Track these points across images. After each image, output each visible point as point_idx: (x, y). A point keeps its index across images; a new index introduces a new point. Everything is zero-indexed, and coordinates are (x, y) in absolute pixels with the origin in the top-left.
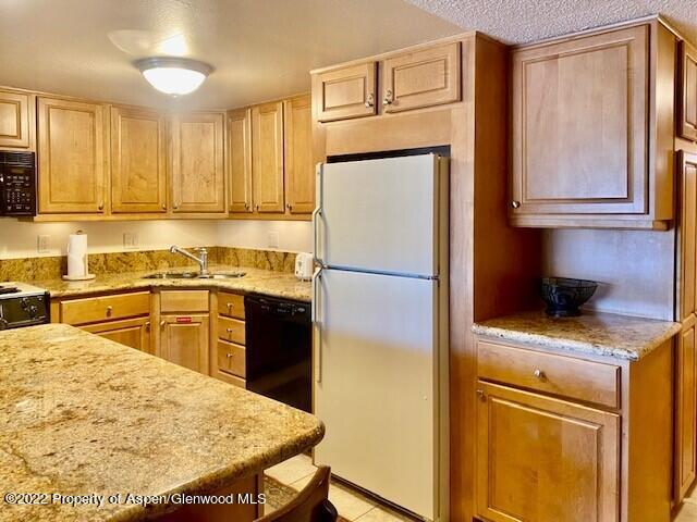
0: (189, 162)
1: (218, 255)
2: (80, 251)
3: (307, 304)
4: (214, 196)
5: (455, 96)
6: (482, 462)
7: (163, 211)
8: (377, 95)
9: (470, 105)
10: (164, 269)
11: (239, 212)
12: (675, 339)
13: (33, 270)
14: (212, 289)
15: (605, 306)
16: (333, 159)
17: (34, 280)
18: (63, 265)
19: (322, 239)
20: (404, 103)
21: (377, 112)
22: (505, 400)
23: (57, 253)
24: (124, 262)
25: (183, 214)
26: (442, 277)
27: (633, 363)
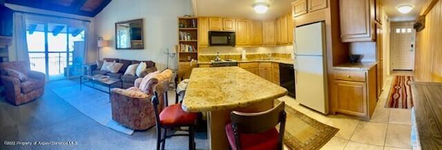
0: (267, 32)
1: (274, 55)
2: (244, 53)
3: (293, 65)
4: (272, 40)
5: (326, 6)
6: (336, 99)
7: (261, 45)
8: (307, 8)
9: (329, 9)
10: (262, 58)
11: (278, 44)
12: (376, 65)
13: (235, 57)
14: (272, 62)
15: (363, 60)
16: (297, 27)
17: (235, 59)
18: (241, 56)
19: (296, 48)
20: (314, 9)
21: (307, 12)
22: (341, 83)
23: (240, 54)
24: (253, 56)
25: (265, 45)
26: (325, 56)
27: (369, 71)
